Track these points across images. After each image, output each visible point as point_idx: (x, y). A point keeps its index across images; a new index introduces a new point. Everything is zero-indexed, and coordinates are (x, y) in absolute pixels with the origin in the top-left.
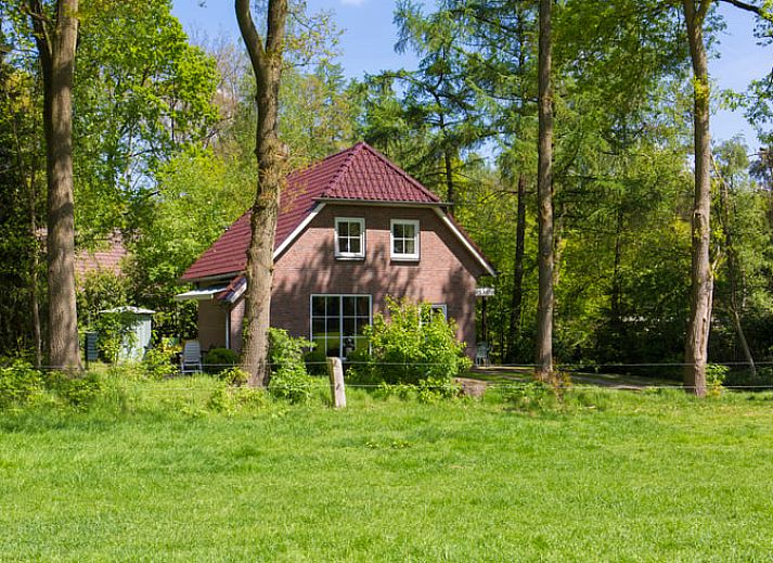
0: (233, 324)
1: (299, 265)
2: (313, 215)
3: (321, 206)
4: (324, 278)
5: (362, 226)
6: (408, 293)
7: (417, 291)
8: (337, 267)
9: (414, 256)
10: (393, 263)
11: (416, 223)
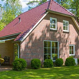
0: (21, 50)
1: (42, 30)
2: (45, 15)
3: (48, 12)
4: (48, 35)
5: (56, 21)
6: (68, 40)
7: (70, 40)
8: (51, 32)
9: (68, 31)
10: (64, 32)
11: (68, 22)
